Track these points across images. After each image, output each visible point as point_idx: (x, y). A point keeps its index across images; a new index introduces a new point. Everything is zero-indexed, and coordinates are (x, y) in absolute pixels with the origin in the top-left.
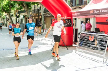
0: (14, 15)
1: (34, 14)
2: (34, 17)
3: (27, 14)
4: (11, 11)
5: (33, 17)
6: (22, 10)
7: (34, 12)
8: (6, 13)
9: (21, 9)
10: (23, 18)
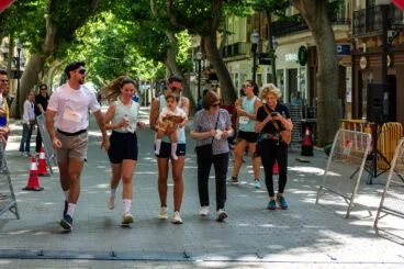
0: (246, 49)
1: (365, 40)
2: (367, 56)
3: (313, 43)
4: (221, 19)
5: (363, 59)
6: (291, 11)
7: (369, 26)
8: (190, 33)
9: (287, 5)
10: (298, 66)
